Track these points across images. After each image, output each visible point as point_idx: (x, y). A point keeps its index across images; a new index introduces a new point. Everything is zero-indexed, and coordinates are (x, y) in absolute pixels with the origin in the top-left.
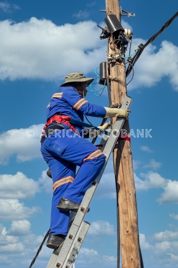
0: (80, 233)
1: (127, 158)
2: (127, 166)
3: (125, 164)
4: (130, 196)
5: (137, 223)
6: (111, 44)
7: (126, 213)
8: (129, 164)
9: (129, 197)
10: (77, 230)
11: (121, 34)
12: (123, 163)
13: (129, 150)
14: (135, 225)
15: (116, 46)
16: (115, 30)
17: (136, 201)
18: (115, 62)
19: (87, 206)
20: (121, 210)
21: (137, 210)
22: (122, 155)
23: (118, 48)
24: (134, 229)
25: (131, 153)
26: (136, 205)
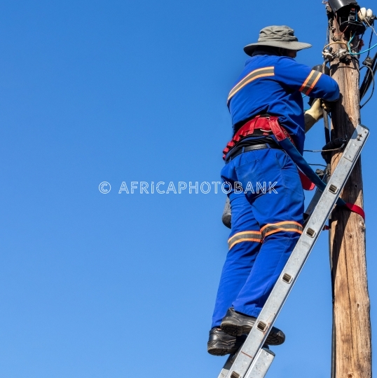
0: (253, 370)
1: (355, 239)
2: (355, 252)
3: (351, 248)
4: (359, 309)
5: (370, 360)
6: (333, 32)
7: (349, 340)
8: (358, 250)
9: (356, 311)
10: (247, 364)
11: (353, 14)
12: (348, 248)
13: (361, 224)
14: (365, 364)
15: (343, 36)
16: (342, 5)
17: (369, 319)
18: (338, 64)
19: (270, 321)
20: (338, 334)
21: (370, 335)
22: (346, 232)
23: (347, 38)
24: (362, 371)
25: (364, 230)
26: (370, 327)
